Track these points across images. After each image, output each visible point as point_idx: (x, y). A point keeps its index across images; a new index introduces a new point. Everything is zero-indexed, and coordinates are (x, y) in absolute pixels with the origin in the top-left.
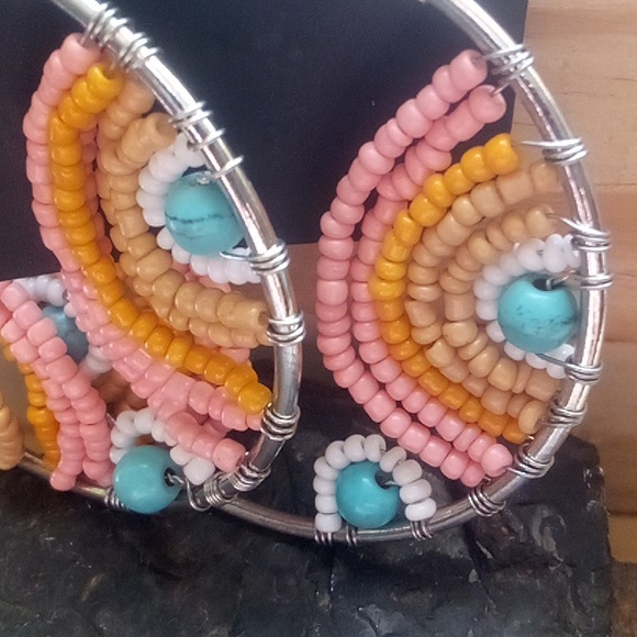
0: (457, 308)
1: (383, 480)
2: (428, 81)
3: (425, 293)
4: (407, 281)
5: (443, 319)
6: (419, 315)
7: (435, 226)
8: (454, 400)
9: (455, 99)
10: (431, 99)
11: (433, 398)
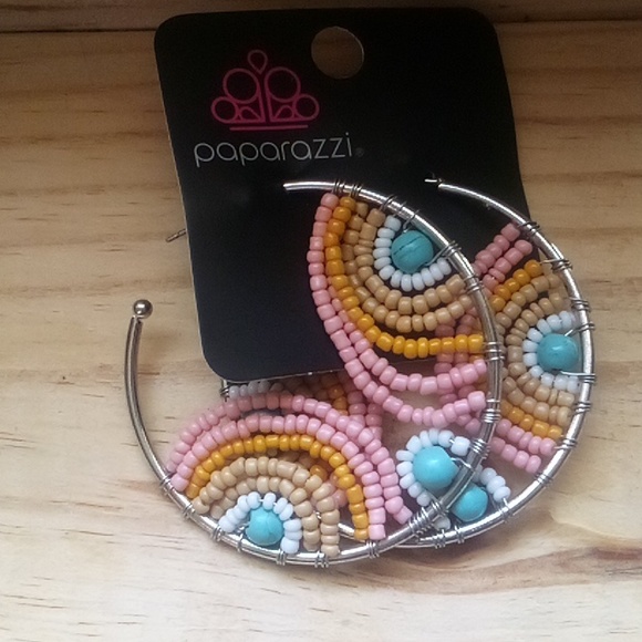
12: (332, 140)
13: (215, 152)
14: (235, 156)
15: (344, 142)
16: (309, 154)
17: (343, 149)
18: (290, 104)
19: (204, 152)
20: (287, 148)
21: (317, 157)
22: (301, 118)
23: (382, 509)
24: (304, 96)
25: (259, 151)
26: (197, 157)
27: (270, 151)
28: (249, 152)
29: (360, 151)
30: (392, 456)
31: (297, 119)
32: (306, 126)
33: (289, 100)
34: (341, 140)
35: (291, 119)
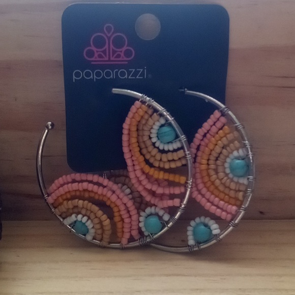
0: (220, 169)
1: (206, 225)
2: (209, 118)
3: (212, 166)
4: (208, 164)
5: (217, 173)
6: (212, 172)
7: (213, 150)
8: (222, 195)
9: (215, 121)
10: (210, 121)
11: (216, 196)
12: (138, 70)
13: (83, 74)
14: (92, 77)
15: (143, 71)
16: (126, 76)
17: (142, 74)
18: (121, 52)
19: (78, 75)
20: (117, 73)
21: (130, 77)
22: (125, 59)
23: (129, 233)
24: (128, 48)
25: (103, 74)
26: (74, 77)
27: (108, 74)
28: (98, 74)
29: (150, 76)
30: (138, 213)
31: (123, 59)
32: (127, 63)
33: (120, 50)
34: (142, 70)
35: (120, 59)
